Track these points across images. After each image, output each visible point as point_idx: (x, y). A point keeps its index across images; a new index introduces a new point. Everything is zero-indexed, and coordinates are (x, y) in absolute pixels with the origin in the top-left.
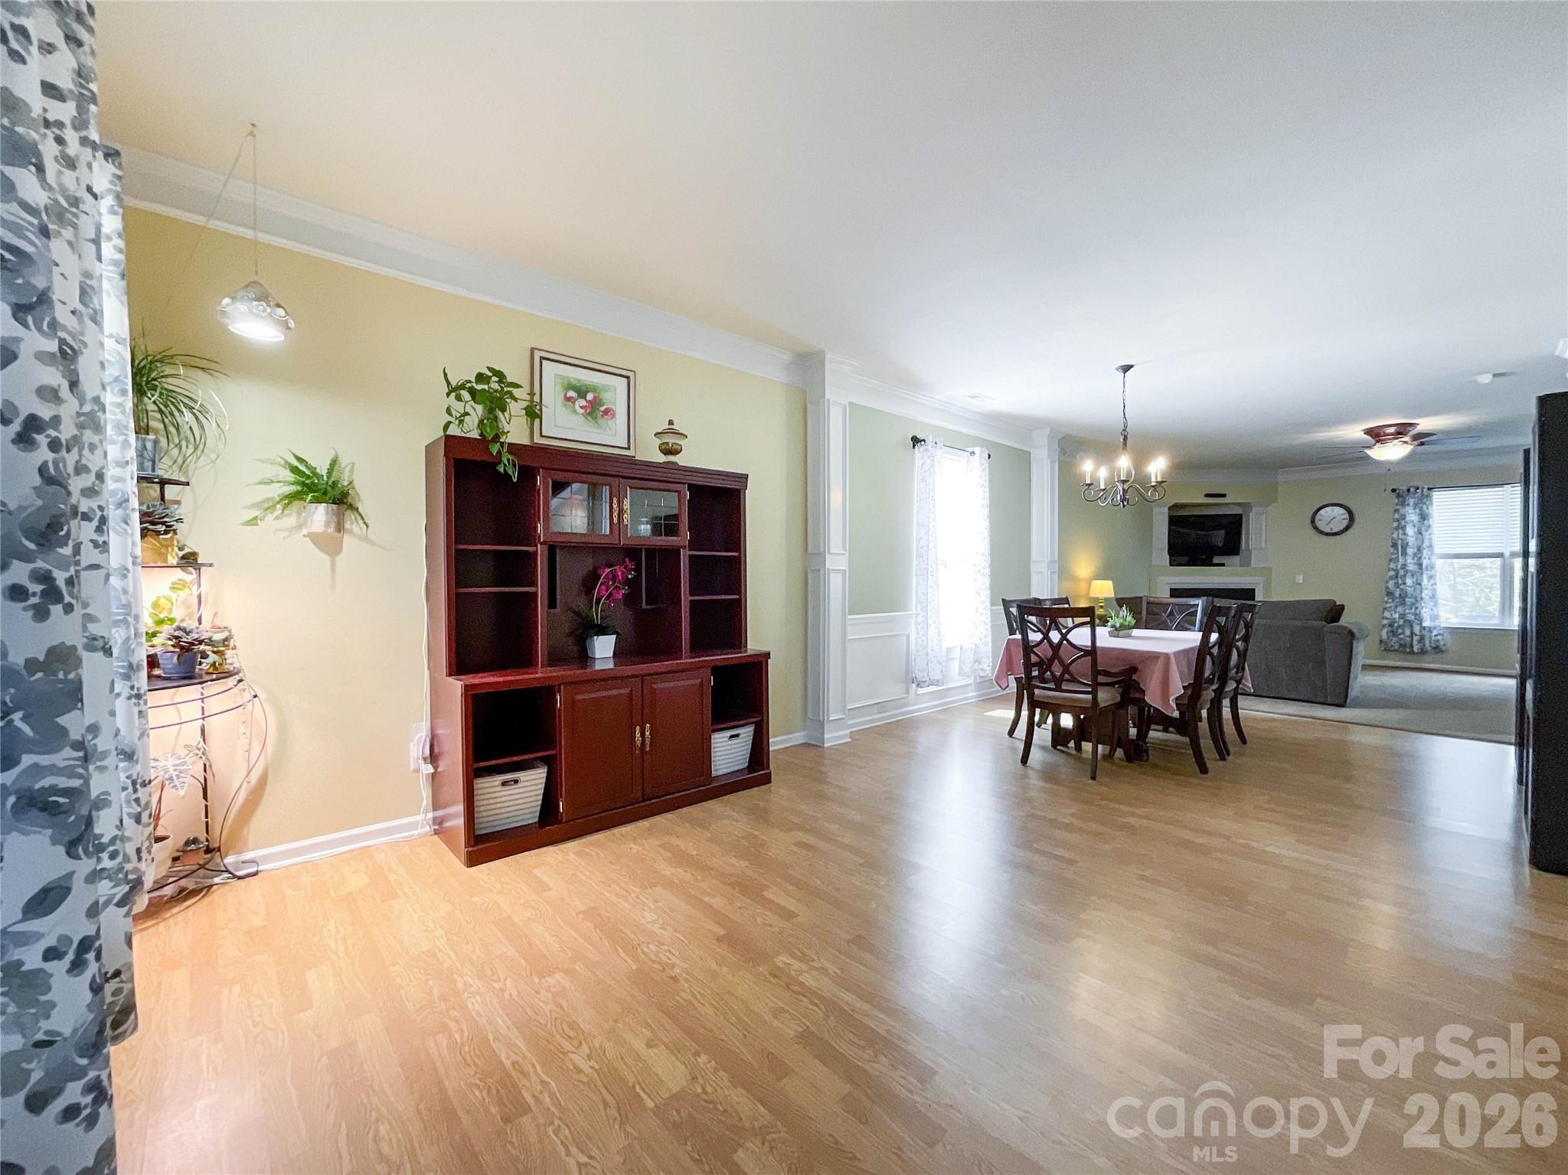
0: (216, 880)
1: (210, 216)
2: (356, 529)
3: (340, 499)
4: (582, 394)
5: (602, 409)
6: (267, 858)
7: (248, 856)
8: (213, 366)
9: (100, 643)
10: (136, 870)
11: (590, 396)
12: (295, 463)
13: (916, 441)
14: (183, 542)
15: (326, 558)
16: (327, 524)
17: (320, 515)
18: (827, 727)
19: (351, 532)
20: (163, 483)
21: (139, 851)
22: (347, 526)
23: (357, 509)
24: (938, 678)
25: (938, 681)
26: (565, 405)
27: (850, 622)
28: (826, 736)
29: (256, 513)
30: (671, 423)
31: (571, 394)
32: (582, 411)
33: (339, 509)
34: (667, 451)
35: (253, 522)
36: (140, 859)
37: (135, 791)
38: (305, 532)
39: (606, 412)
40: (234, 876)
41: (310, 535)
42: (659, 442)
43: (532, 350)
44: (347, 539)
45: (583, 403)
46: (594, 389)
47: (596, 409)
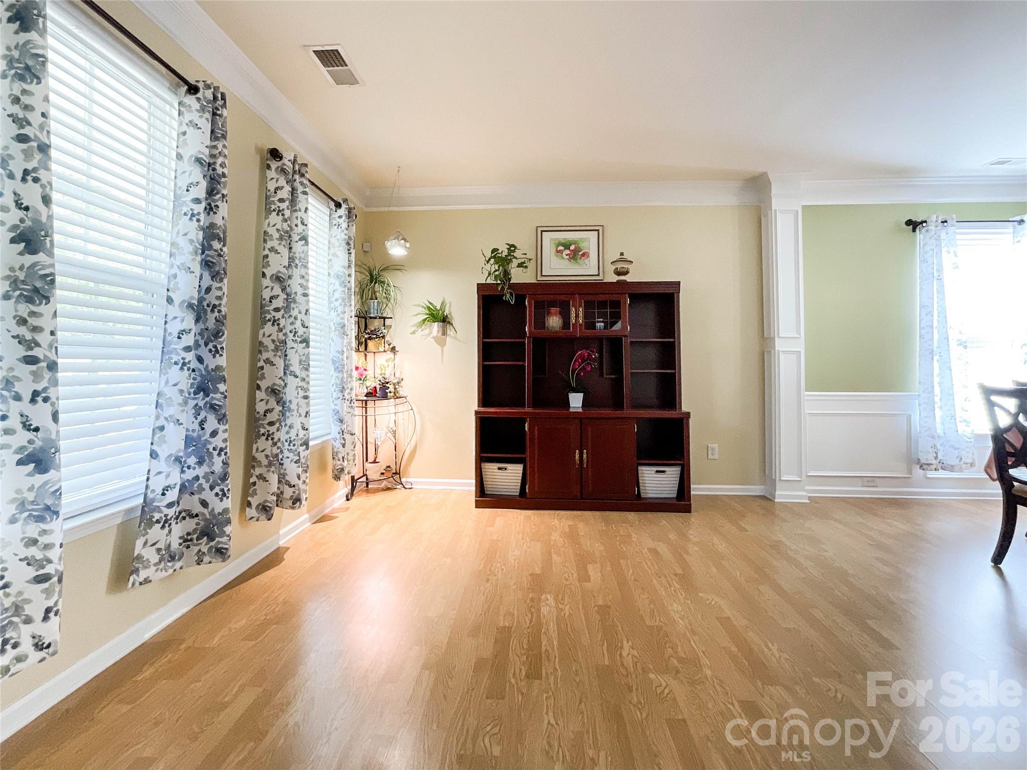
0: (398, 487)
1: (389, 207)
2: (452, 334)
3: (445, 320)
4: (567, 247)
5: (580, 253)
6: (417, 483)
7: (410, 480)
8: (403, 268)
9: (293, 373)
10: (342, 465)
11: (572, 247)
12: (429, 305)
13: (913, 225)
14: (390, 341)
15: (440, 348)
16: (438, 332)
17: (436, 327)
18: (778, 485)
19: (450, 335)
20: (384, 318)
21: (343, 458)
22: (448, 332)
23: (452, 324)
24: (953, 464)
25: (952, 466)
26: (557, 256)
27: (806, 398)
28: (777, 493)
29: (415, 328)
30: (622, 254)
31: (561, 248)
32: (568, 257)
33: (443, 325)
34: (618, 273)
35: (414, 333)
36: (343, 461)
37: (343, 435)
38: (432, 336)
39: (583, 255)
40: (404, 487)
41: (433, 337)
42: (613, 267)
43: (537, 227)
44: (448, 339)
45: (568, 252)
46: (575, 243)
47: (576, 253)
